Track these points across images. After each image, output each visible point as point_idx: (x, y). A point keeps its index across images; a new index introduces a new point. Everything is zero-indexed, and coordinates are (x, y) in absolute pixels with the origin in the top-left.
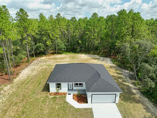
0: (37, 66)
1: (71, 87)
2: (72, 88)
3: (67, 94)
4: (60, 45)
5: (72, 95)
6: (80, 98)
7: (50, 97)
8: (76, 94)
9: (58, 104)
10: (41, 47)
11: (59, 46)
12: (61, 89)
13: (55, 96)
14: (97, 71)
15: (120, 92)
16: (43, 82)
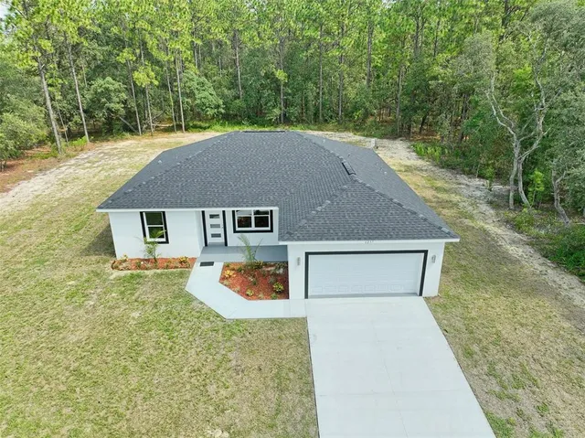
0: (90, 168)
1: (219, 236)
2: (221, 240)
3: (197, 265)
4: (196, 92)
5: (218, 266)
6: (254, 277)
7: (112, 277)
8: (240, 263)
9: (143, 303)
10: (113, 94)
11: (191, 95)
12: (167, 242)
13: (135, 272)
14: (341, 159)
15: (446, 237)
16: (97, 221)
